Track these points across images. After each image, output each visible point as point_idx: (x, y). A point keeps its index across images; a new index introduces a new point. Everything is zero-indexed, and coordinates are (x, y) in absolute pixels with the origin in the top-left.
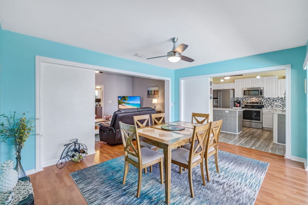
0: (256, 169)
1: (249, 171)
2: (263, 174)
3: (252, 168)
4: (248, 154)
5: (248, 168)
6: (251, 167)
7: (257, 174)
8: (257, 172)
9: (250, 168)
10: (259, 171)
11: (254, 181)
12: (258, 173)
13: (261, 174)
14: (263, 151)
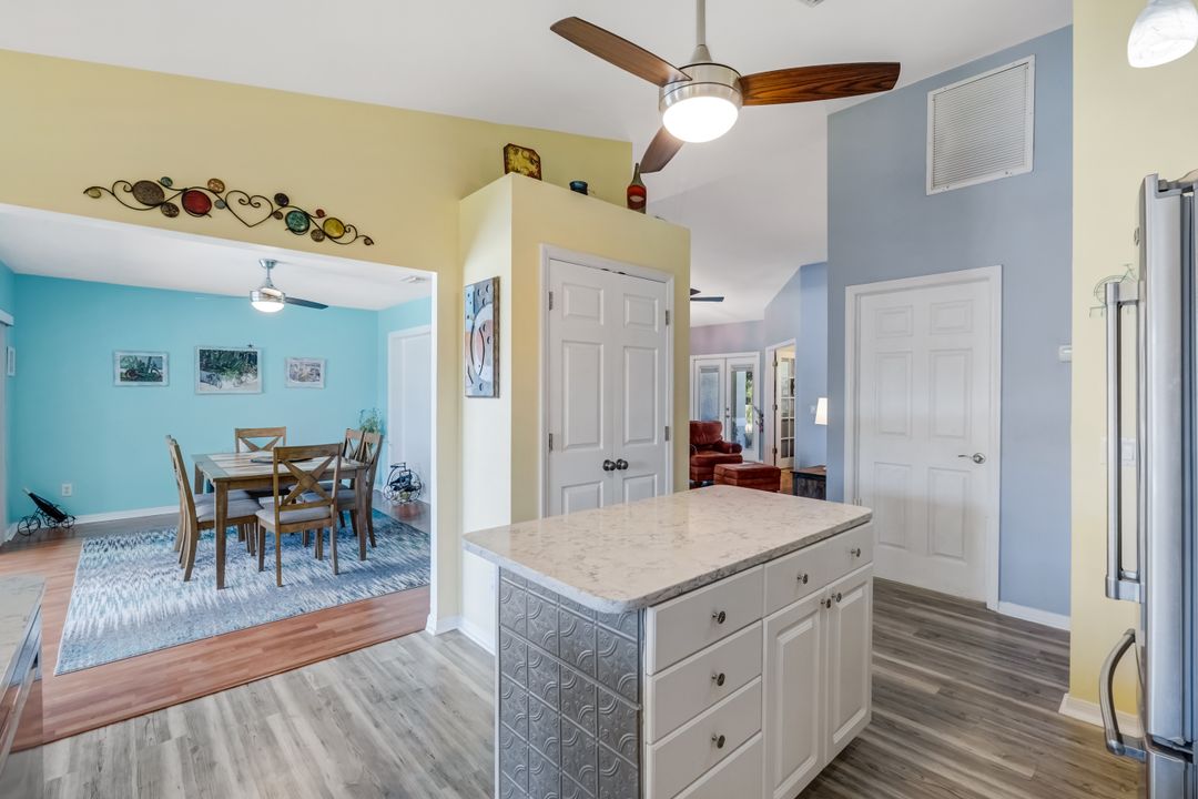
0: (99, 632)
1: (116, 616)
2: (71, 629)
3: (113, 627)
4: (169, 665)
5: (126, 623)
6: (116, 627)
7: (88, 622)
8: (90, 626)
9: (120, 624)
10: (86, 632)
11: (89, 607)
12: (87, 626)
13: (75, 627)
14: (106, 734)
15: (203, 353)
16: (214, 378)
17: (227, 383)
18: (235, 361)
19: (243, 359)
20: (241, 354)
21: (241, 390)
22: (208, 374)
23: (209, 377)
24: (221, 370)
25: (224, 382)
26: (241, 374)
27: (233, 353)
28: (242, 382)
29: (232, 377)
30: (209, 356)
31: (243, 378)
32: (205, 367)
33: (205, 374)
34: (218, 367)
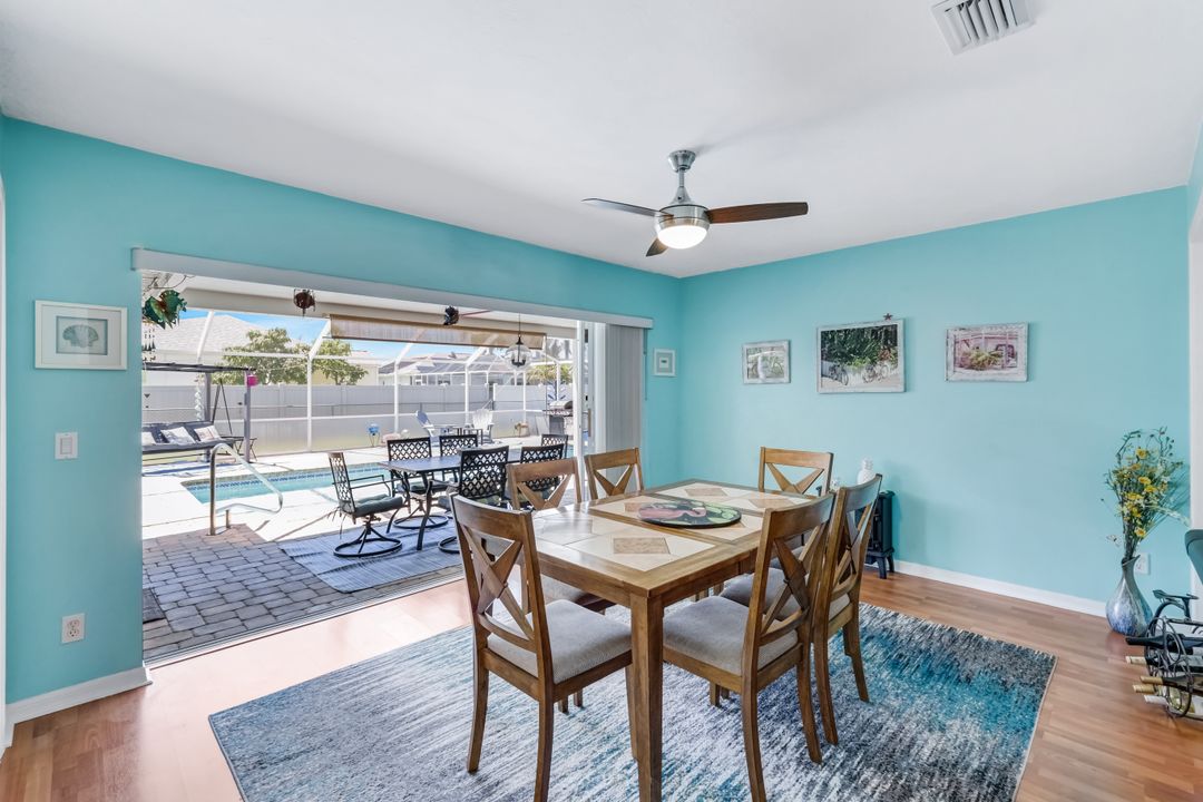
15: (825, 335)
16: (839, 370)
17: (856, 376)
18: (866, 342)
19: (877, 338)
20: (874, 331)
21: (874, 386)
22: (832, 364)
23: (833, 369)
24: (846, 358)
25: (850, 375)
26: (873, 362)
27: (861, 331)
28: (875, 375)
29: (861, 368)
30: (833, 339)
31: (877, 369)
32: (827, 355)
33: (828, 364)
34: (843, 354)
